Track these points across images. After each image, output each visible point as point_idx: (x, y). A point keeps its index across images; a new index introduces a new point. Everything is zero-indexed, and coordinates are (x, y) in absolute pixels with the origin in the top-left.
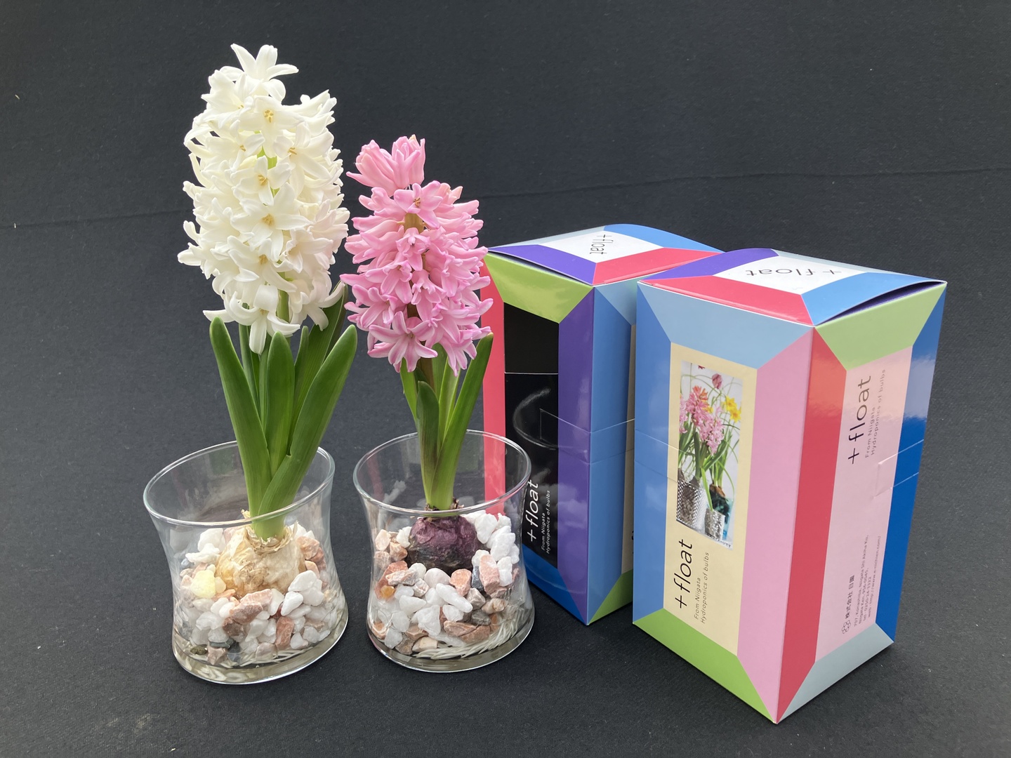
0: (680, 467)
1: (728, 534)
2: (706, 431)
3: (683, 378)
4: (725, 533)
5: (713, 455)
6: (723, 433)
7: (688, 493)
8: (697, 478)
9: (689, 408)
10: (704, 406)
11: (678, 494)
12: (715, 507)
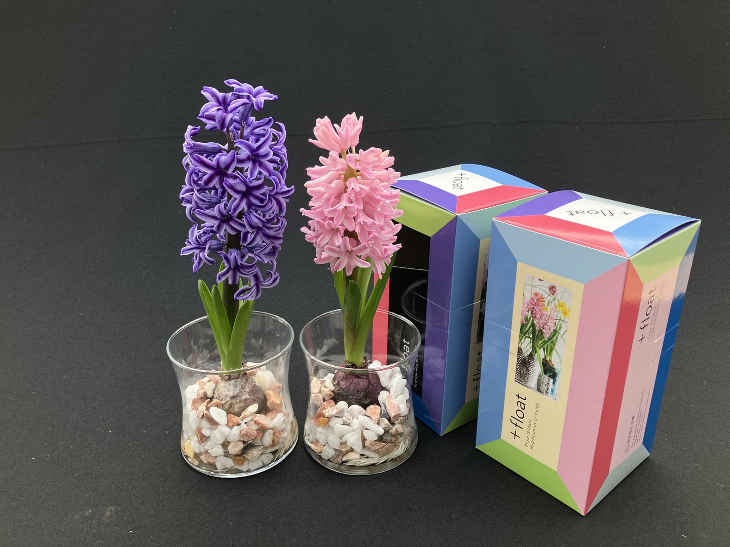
0: (520, 345)
1: (555, 391)
2: (542, 323)
3: (526, 286)
4: (553, 391)
5: (546, 339)
6: (555, 325)
7: (524, 364)
8: (533, 354)
9: (529, 307)
10: (541, 306)
11: (517, 364)
12: (545, 373)
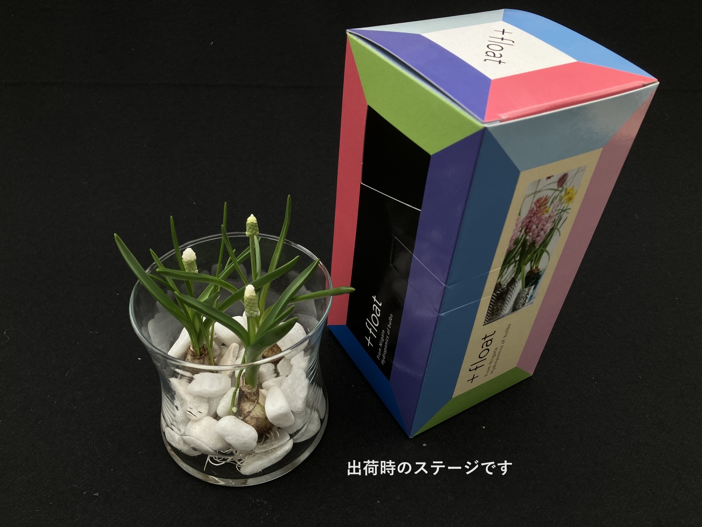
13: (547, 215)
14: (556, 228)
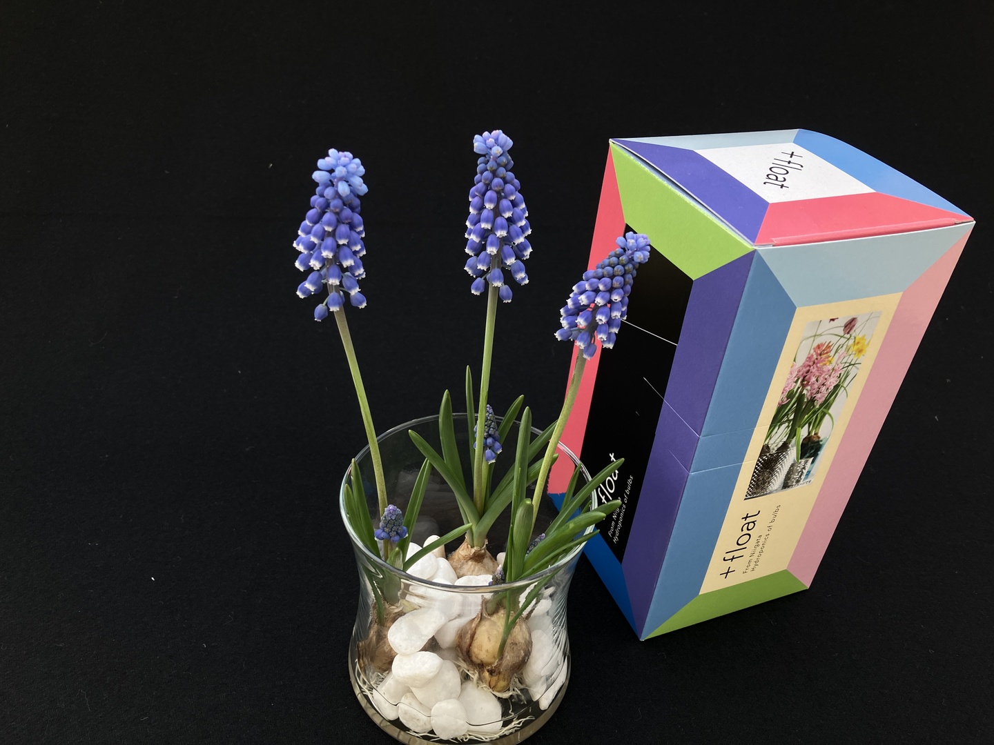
13: (830, 367)
14: (842, 386)
